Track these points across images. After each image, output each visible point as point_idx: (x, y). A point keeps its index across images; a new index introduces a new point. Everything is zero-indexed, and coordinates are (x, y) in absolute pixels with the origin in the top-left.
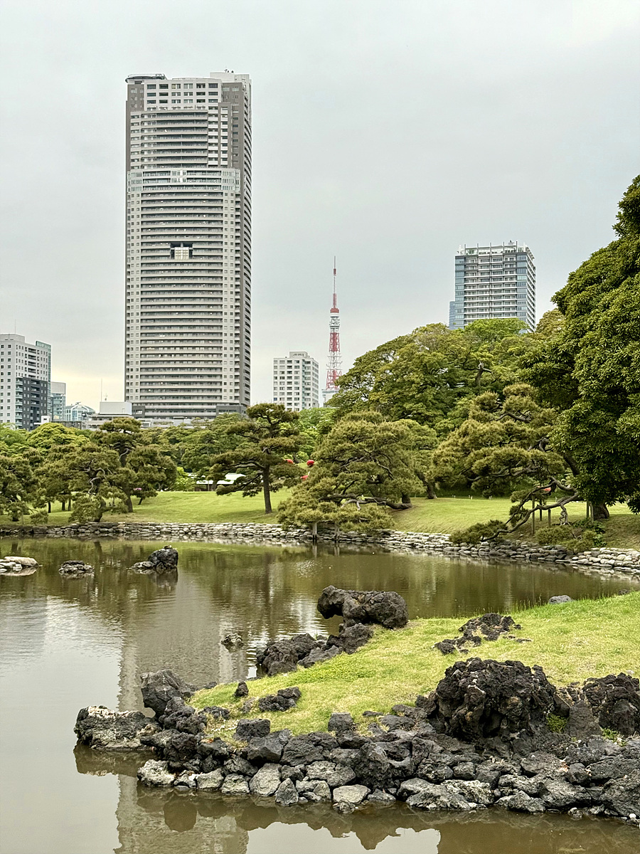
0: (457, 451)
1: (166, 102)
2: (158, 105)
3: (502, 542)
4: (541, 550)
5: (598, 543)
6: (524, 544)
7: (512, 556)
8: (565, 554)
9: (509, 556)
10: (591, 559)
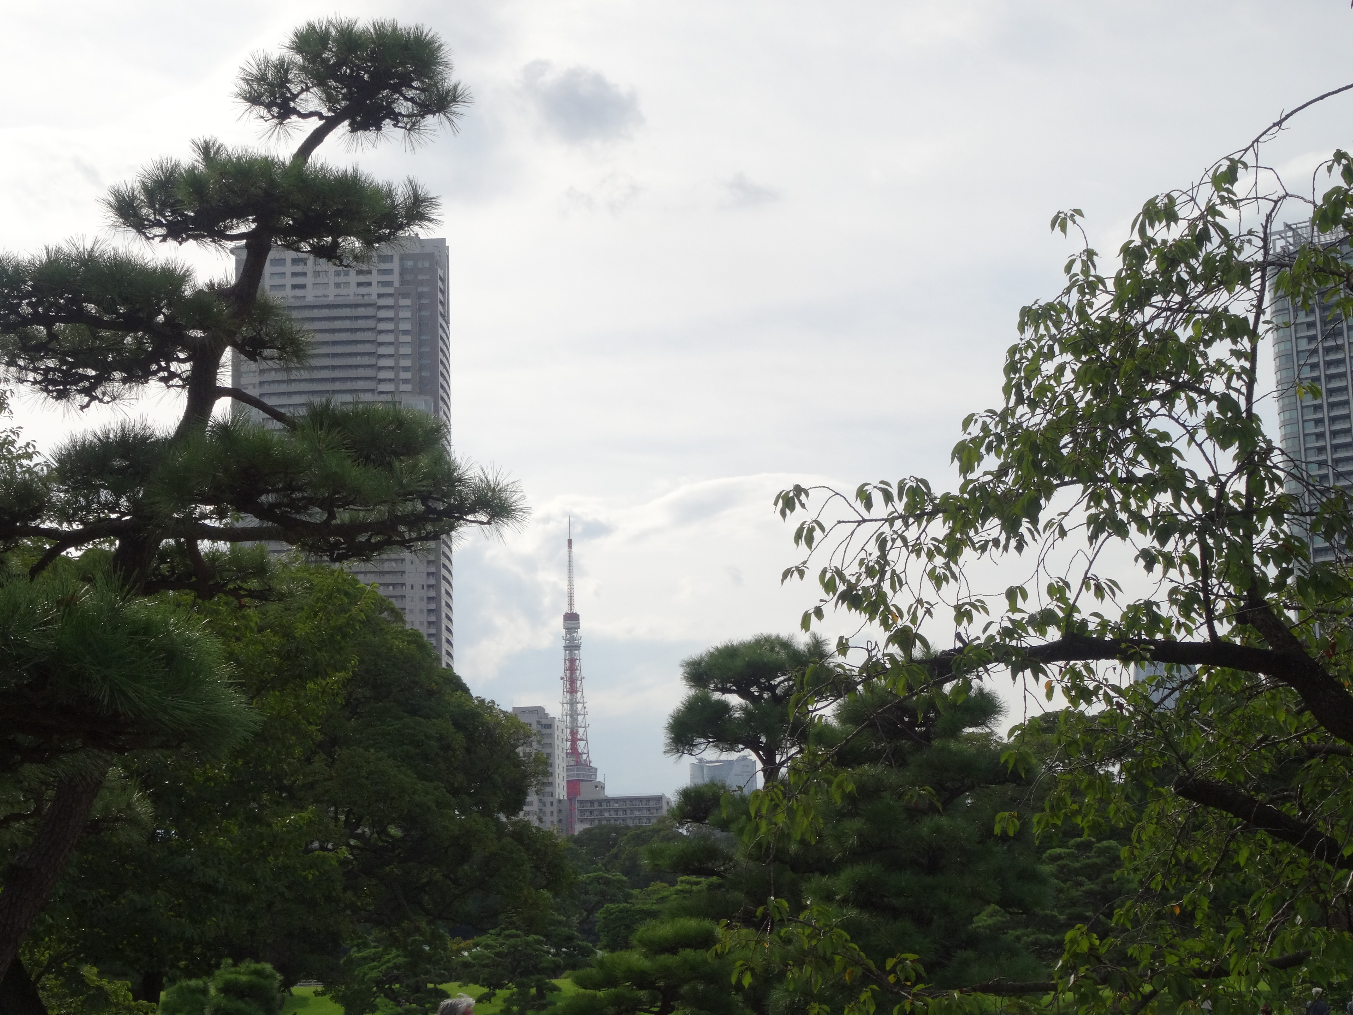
1: (302, 287)
2: (289, 292)
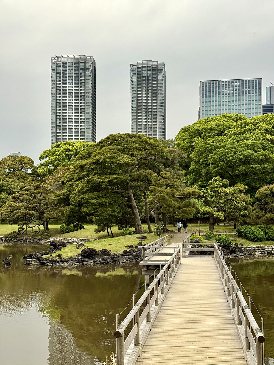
0: (8, 211)
3: (17, 238)
4: (31, 239)
5: (49, 236)
6: (25, 238)
7: (22, 241)
8: (39, 239)
9: (21, 241)
10: (48, 241)
